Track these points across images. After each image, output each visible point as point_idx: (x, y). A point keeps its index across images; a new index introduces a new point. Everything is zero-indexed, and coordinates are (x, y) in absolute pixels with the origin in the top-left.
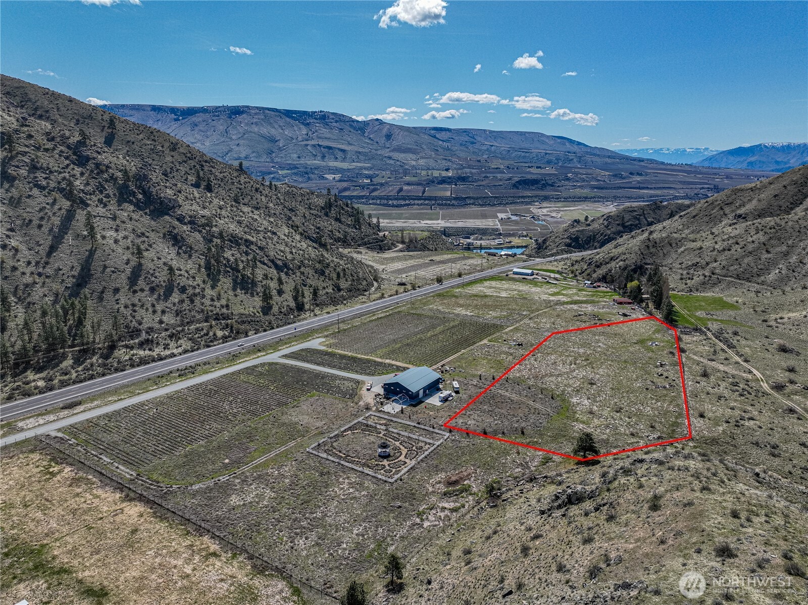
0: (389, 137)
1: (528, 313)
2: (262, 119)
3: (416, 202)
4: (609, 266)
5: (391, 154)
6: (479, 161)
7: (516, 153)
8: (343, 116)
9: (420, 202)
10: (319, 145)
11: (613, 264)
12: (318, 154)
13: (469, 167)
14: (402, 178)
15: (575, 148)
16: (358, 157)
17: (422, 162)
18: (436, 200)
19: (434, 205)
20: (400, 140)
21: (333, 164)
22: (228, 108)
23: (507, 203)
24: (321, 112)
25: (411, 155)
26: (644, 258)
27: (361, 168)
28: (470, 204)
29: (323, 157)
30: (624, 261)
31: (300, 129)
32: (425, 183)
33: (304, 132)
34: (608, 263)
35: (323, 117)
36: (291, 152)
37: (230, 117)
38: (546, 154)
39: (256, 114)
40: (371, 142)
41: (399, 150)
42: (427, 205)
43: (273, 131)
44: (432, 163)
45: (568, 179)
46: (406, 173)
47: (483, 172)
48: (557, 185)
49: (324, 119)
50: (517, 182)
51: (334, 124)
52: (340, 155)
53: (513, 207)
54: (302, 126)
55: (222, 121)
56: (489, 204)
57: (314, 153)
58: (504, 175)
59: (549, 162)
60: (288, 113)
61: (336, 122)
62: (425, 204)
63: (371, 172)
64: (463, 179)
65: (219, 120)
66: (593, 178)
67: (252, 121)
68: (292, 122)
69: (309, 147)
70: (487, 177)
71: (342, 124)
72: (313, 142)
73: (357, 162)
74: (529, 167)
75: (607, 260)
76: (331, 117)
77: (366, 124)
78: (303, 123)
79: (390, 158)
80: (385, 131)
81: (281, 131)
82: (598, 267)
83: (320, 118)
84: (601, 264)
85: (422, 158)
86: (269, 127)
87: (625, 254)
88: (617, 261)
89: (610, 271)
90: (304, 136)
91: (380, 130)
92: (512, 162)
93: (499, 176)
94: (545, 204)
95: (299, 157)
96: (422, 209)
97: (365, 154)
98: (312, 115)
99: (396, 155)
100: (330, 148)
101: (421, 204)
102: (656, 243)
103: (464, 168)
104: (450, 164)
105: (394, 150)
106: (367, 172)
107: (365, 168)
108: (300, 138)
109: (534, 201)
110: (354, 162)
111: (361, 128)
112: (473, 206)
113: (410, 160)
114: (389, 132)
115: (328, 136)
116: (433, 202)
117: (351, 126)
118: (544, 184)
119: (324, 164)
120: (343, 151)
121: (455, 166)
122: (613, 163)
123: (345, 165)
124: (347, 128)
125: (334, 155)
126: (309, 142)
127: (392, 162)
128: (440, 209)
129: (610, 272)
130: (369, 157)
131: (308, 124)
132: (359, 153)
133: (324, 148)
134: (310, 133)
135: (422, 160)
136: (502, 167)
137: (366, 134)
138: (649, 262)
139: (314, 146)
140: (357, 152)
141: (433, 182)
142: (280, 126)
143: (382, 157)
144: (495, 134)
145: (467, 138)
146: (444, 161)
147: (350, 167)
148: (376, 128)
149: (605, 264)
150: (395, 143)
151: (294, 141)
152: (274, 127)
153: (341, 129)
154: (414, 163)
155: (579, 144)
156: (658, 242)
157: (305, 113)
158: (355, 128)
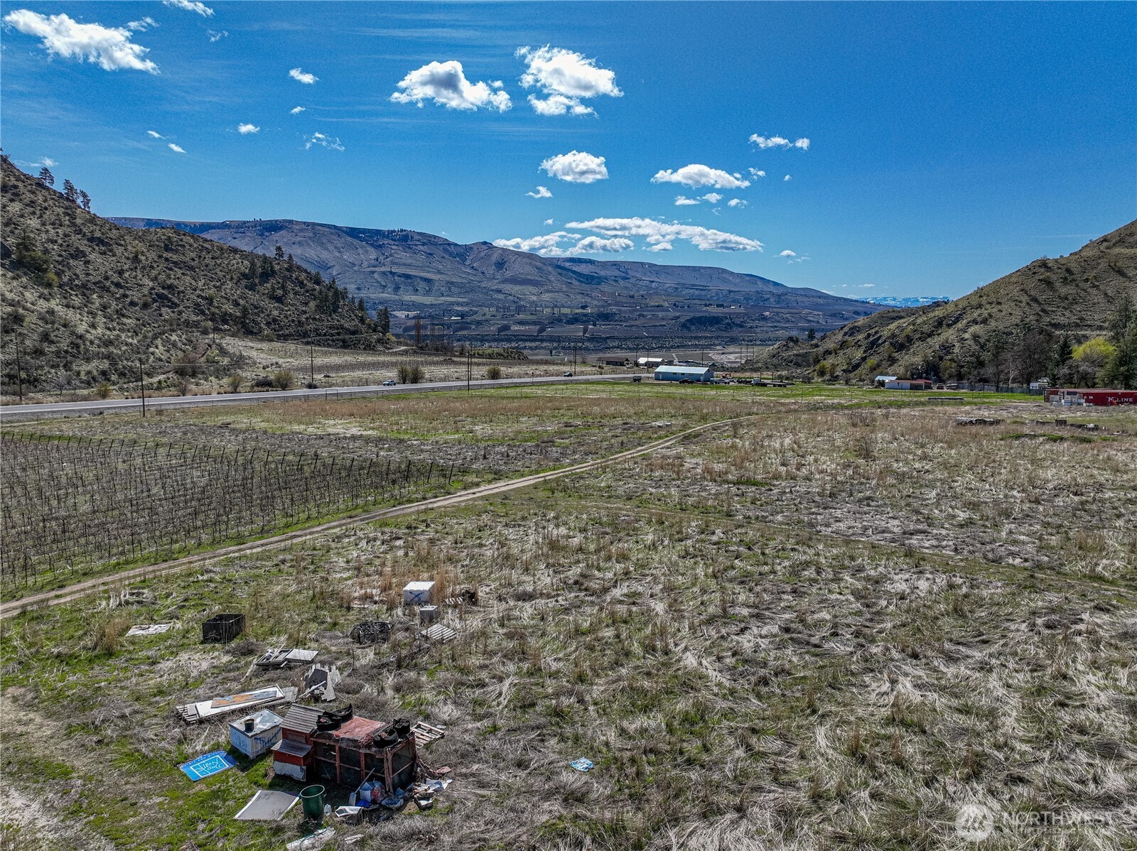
0: (500, 265)
1: (681, 421)
2: (310, 238)
3: (528, 344)
4: (935, 342)
5: (501, 286)
6: (632, 297)
7: (687, 291)
8: (435, 237)
9: (533, 344)
10: (391, 272)
11: (949, 335)
12: (389, 285)
13: (617, 304)
14: (513, 316)
15: (772, 288)
16: (450, 288)
17: (546, 297)
18: (559, 341)
19: (555, 348)
20: (516, 269)
21: (409, 297)
22: (261, 223)
23: (672, 347)
24: (402, 231)
25: (531, 288)
26: (1043, 311)
27: (452, 304)
28: (613, 347)
29: (397, 289)
30: (985, 321)
31: (367, 252)
32: (546, 322)
33: (373, 257)
34: (930, 335)
35: (404, 238)
36: (346, 281)
37: (262, 235)
38: (730, 292)
39: (301, 230)
40: (475, 272)
41: (514, 281)
42: (545, 348)
43: (325, 255)
44: (561, 298)
45: (765, 319)
46: (520, 309)
47: (637, 310)
48: (749, 325)
49: (406, 241)
50: (688, 321)
51: (421, 248)
52: (422, 286)
53: (681, 352)
54: (370, 249)
55: (247, 240)
56: (643, 348)
57: (383, 283)
58: (669, 314)
59: (735, 301)
60: (353, 232)
61: (424, 244)
62: (542, 348)
63: (466, 309)
64: (606, 317)
65: (243, 238)
66: (801, 317)
67: (293, 240)
68: (356, 242)
69: (376, 275)
70: (643, 316)
71: (433, 247)
72: (383, 269)
73: (448, 296)
74: (706, 305)
75: (926, 328)
76: (416, 237)
77: (468, 248)
78: (372, 245)
79: (499, 291)
80: (495, 258)
81: (338, 255)
82: (901, 347)
83: (399, 240)
84: (910, 340)
85: (548, 291)
86: (319, 248)
87: (980, 306)
88: (960, 325)
89: (947, 348)
90: (372, 262)
91: (489, 256)
92: (681, 299)
93: (660, 314)
94: (731, 349)
95: (359, 289)
96: (537, 355)
97: (461, 286)
98: (389, 234)
99: (508, 287)
100: (408, 277)
101: (536, 348)
102: (1068, 270)
103: (609, 305)
104: (588, 300)
105: (505, 281)
106: (459, 309)
107: (458, 304)
108: (365, 264)
109: (714, 345)
110: (443, 295)
111: (460, 253)
112: (619, 350)
113: (529, 294)
114: (503, 259)
115: (410, 261)
116: (555, 344)
117: (445, 250)
118: (728, 324)
119: (397, 297)
120: (428, 281)
121: (595, 302)
122: (828, 304)
123: (428, 300)
124: (439, 252)
125: (414, 286)
126: (377, 269)
127: (501, 296)
128: (565, 354)
129: (948, 353)
130: (466, 289)
131: (380, 246)
132: (452, 283)
133: (399, 276)
134: (381, 258)
135: (547, 295)
136: (666, 304)
137: (468, 263)
138: (1062, 320)
139: (384, 273)
140: (448, 282)
141: (560, 321)
142: (336, 248)
143: (487, 291)
144: (657, 269)
145: (617, 273)
146: (579, 297)
147: (435, 302)
148: (482, 254)
149: (922, 339)
150: (508, 274)
151: (356, 268)
152: (327, 249)
153: (430, 254)
154: (534, 298)
155: (776, 284)
156: (1075, 270)
157: (378, 232)
158: (451, 254)
